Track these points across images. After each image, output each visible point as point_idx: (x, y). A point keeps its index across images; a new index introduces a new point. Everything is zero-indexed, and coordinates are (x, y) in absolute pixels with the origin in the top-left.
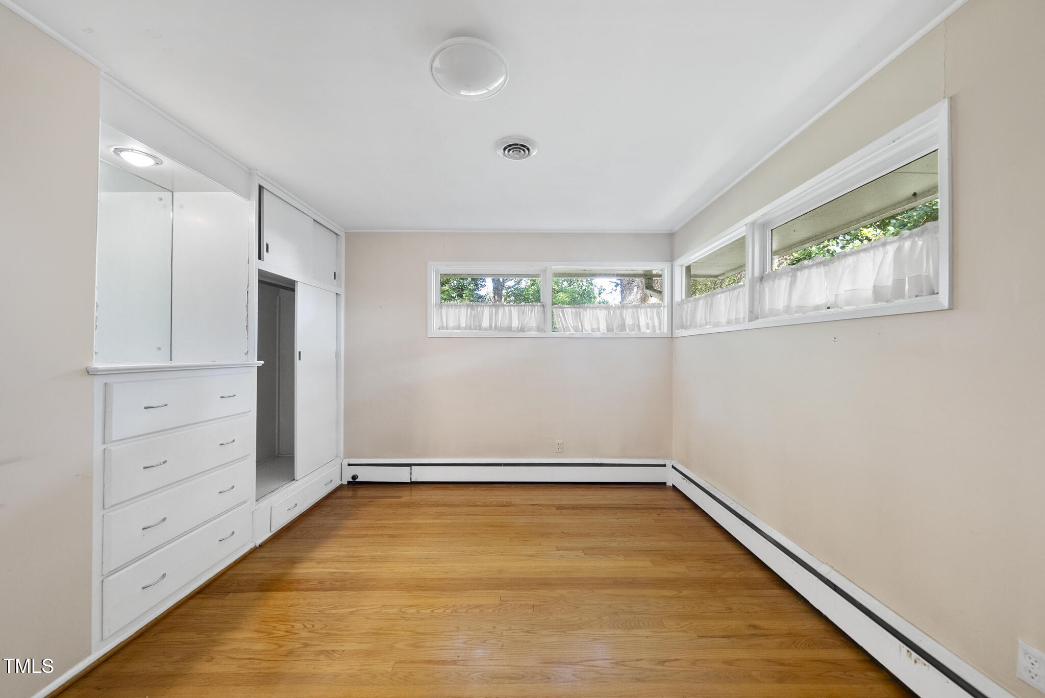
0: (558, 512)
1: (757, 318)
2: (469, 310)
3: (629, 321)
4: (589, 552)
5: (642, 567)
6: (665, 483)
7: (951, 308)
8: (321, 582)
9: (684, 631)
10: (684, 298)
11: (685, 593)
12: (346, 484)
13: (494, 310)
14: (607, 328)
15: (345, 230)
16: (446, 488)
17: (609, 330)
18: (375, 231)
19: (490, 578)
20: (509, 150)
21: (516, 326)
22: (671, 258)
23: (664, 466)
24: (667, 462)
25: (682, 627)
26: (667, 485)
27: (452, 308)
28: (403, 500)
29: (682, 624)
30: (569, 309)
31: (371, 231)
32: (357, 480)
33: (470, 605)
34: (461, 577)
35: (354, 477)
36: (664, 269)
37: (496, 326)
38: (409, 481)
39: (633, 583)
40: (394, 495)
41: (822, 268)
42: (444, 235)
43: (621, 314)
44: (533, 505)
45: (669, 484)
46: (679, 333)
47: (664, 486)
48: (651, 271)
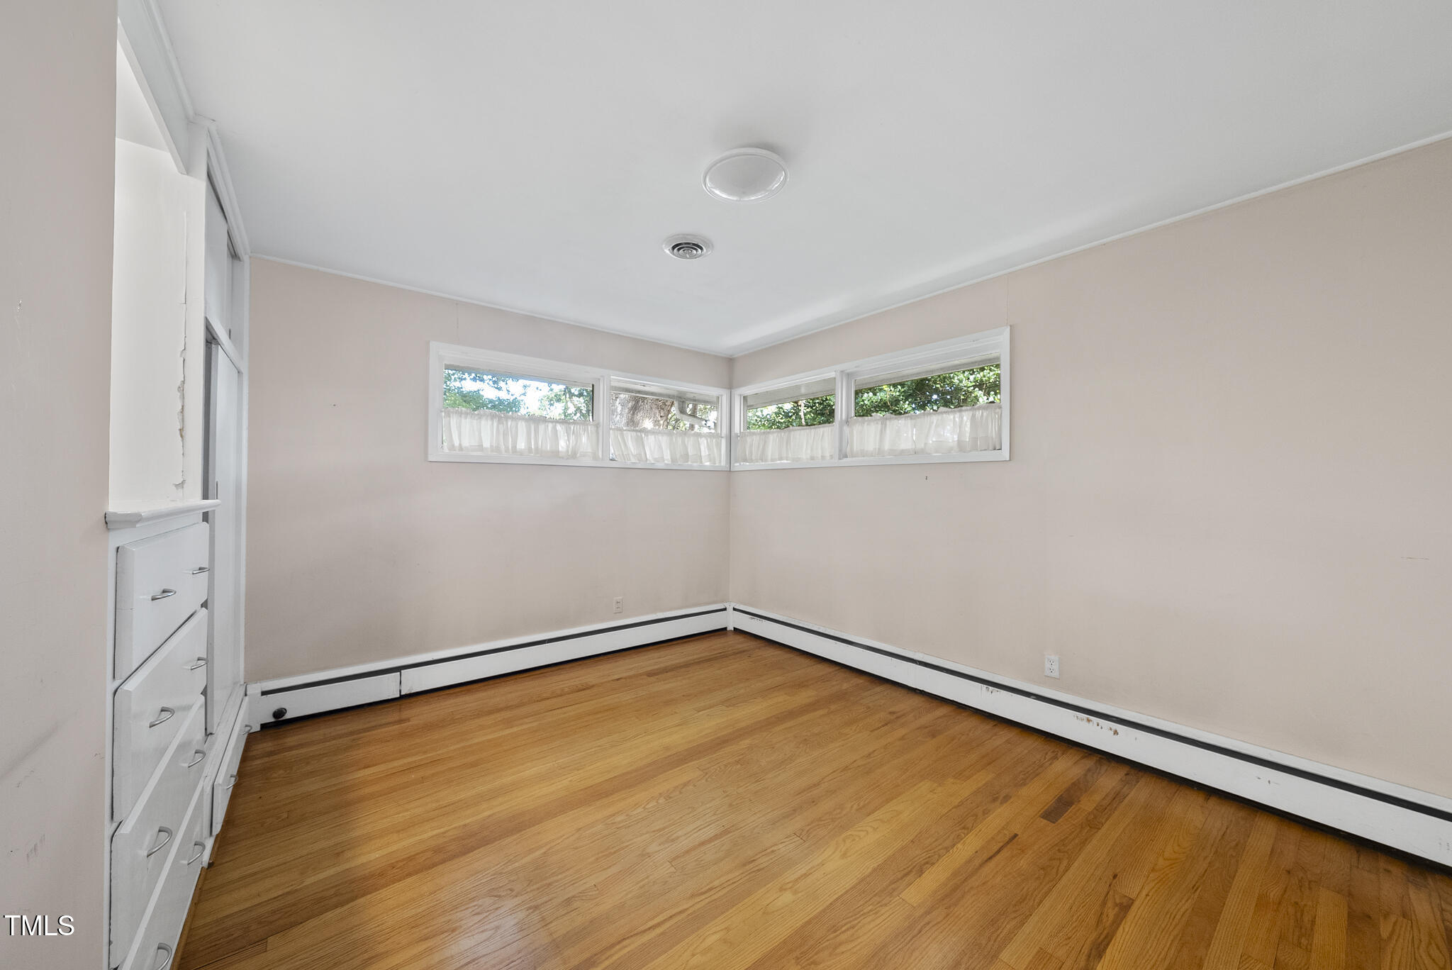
0: (653, 679)
1: (846, 456)
2: (495, 424)
3: (691, 452)
4: (729, 702)
5: (781, 701)
6: (726, 629)
7: (1010, 460)
8: (437, 850)
9: (859, 732)
10: (742, 431)
11: (833, 707)
12: (259, 729)
13: (533, 427)
14: (671, 459)
15: (251, 252)
16: (469, 691)
17: (674, 460)
18: (322, 269)
19: (666, 758)
20: (679, 250)
21: (564, 450)
22: (730, 386)
23: (725, 609)
24: (727, 605)
25: (855, 730)
26: (728, 629)
27: (466, 418)
28: (414, 722)
29: (854, 728)
30: (629, 432)
31: (316, 267)
32: (288, 716)
33: (677, 787)
34: (629, 769)
35: (279, 713)
36: (722, 396)
37: (537, 448)
38: (398, 696)
39: (791, 714)
40: (384, 721)
41: (909, 421)
42: (457, 304)
43: (683, 442)
44: (618, 680)
45: (731, 628)
46: (737, 466)
47: (725, 632)
48: (685, 393)
